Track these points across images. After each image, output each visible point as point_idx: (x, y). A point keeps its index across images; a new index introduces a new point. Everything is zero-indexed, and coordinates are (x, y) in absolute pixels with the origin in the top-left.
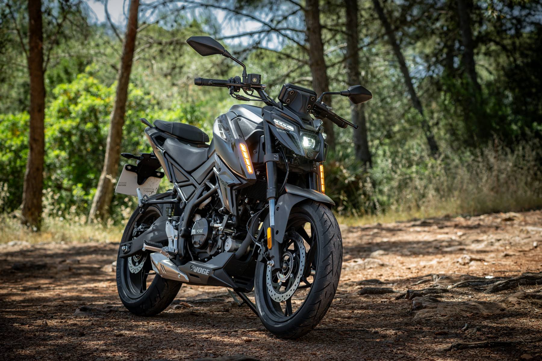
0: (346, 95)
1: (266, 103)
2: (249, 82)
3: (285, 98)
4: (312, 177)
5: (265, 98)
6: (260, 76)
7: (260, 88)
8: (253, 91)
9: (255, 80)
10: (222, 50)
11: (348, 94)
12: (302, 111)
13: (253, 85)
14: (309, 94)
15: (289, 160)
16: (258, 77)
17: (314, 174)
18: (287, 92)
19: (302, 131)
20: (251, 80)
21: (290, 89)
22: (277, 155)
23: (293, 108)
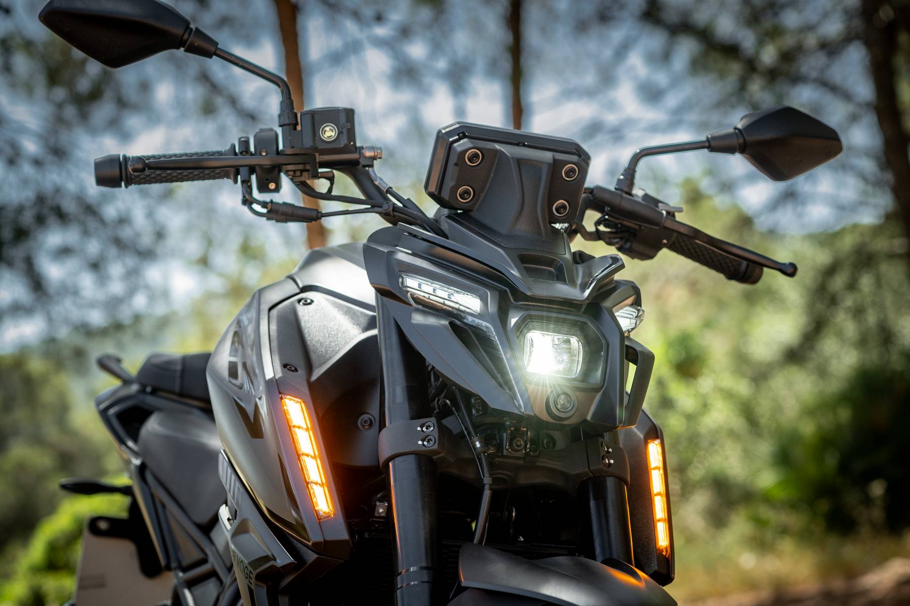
0: (730, 150)
1: (386, 216)
2: (308, 142)
3: (449, 183)
4: (601, 497)
5: (379, 200)
6: (350, 114)
7: (355, 163)
8: (331, 179)
9: (329, 133)
10: (178, 31)
11: (735, 142)
12: (523, 227)
13: (323, 152)
14: (548, 156)
15: (486, 442)
16: (343, 118)
17: (610, 483)
18: (453, 159)
19: (519, 308)
20: (315, 133)
21: (463, 144)
22: (430, 428)
23: (488, 221)
